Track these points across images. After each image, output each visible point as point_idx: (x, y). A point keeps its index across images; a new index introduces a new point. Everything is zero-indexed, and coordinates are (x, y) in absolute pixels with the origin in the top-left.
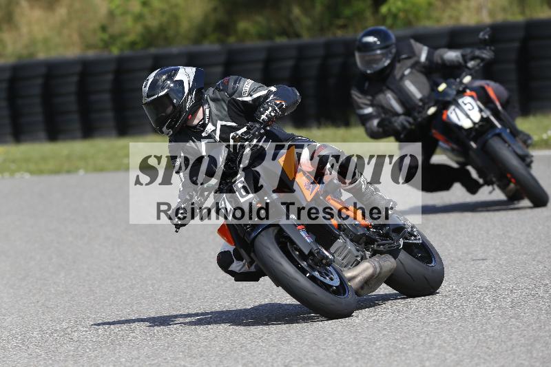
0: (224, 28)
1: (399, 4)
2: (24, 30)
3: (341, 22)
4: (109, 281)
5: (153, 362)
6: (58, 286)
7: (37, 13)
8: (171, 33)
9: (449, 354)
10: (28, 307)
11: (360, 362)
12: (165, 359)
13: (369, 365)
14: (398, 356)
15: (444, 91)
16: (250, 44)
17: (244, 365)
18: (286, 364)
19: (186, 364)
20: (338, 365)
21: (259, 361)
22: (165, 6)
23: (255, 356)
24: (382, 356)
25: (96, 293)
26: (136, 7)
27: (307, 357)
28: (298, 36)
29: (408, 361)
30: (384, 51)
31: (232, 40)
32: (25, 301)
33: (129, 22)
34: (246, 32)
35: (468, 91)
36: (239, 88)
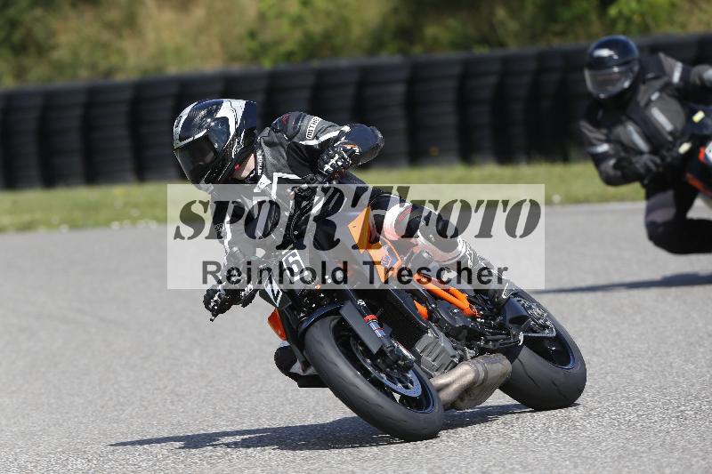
0: (407, 34)
1: (634, 5)
2: (151, 36)
3: (557, 28)
4: (257, 361)
5: (312, 467)
6: (192, 367)
7: (168, 16)
8: (338, 41)
9: (695, 459)
10: (153, 394)
11: (580, 468)
12: (328, 463)
13: (591, 472)
14: (629, 461)
15: (702, 121)
16: (441, 55)
17: (430, 470)
18: (484, 470)
19: (355, 469)
20: (551, 472)
21: (449, 465)
22: (331, 7)
23: (443, 459)
24: (609, 460)
25: (240, 377)
26: (294, 7)
27: (511, 461)
28: (502, 45)
29: (643, 468)
30: (623, 68)
31: (417, 50)
32: (149, 387)
33: (285, 27)
34: (436, 40)
36: (302, 128)
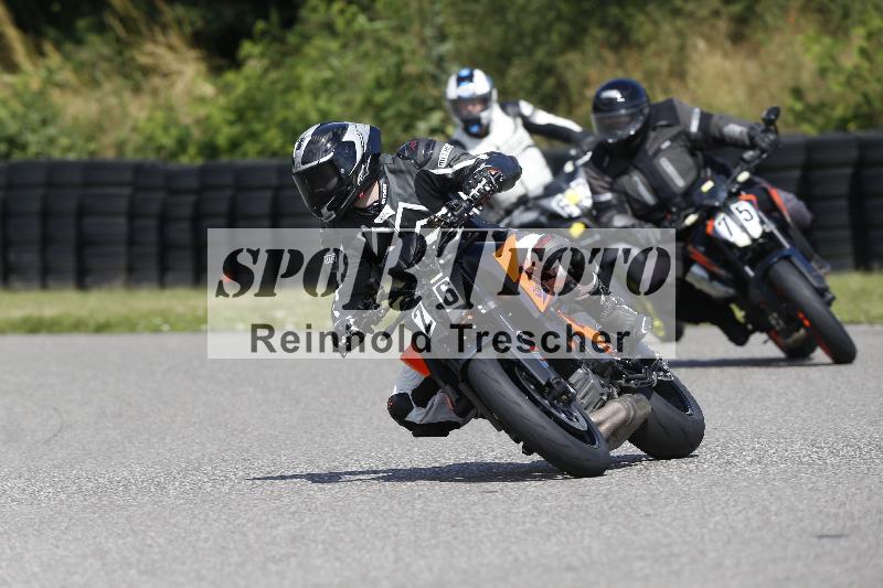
15: (709, 191)
35: (743, 193)
36: (434, 156)
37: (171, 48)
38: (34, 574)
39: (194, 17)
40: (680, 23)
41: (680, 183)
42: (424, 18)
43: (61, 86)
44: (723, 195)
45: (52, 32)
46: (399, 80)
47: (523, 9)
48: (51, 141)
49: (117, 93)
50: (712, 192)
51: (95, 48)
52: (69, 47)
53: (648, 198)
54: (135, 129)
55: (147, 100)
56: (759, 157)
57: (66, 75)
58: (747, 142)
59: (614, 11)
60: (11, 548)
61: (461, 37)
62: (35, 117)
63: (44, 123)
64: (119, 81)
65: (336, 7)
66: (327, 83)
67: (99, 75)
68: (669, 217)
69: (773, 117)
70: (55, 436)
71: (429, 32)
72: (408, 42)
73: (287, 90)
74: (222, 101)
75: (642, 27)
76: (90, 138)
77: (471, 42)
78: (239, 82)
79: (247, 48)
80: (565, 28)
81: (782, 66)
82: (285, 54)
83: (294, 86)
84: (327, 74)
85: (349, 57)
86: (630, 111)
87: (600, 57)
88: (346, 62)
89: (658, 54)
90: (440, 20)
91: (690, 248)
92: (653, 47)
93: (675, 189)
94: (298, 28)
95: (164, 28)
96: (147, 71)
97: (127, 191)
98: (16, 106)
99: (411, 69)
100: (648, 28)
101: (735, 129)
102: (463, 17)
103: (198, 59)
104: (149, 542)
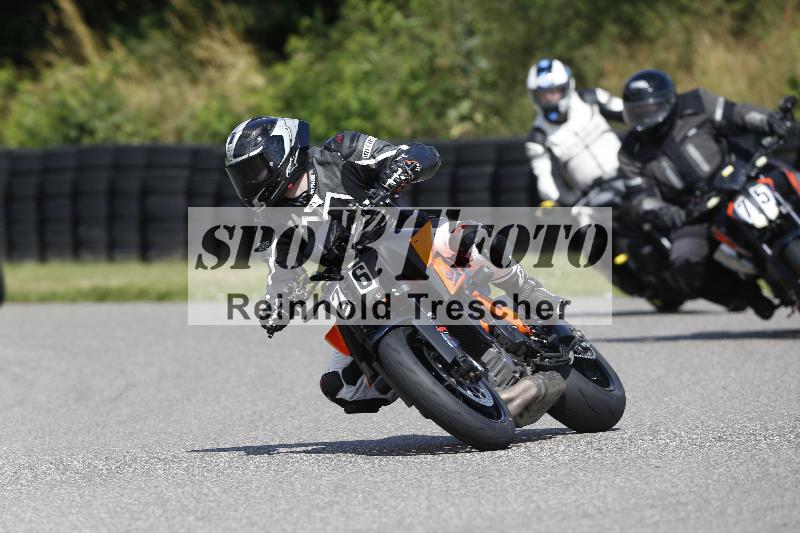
35: (762, 177)
36: (359, 148)
37: (225, 43)
38: (102, 519)
39: (247, 16)
40: (687, 20)
41: (706, 168)
42: (454, 14)
43: (126, 77)
44: (743, 179)
45: (118, 28)
46: (432, 71)
47: (545, 7)
48: (117, 127)
49: (177, 84)
50: (733, 176)
51: (157, 42)
52: (133, 42)
53: (675, 181)
54: (193, 117)
55: (203, 89)
56: (777, 143)
57: (131, 68)
58: (767, 128)
59: (627, 8)
60: (81, 496)
61: (488, 33)
62: (102, 105)
63: (111, 110)
64: (178, 73)
65: (375, 6)
66: (366, 75)
67: (160, 67)
68: (693, 200)
69: (789, 105)
70: (121, 394)
71: (459, 28)
72: (440, 37)
73: (330, 81)
74: (271, 91)
75: (651, 23)
76: (152, 125)
77: (497, 37)
78: (288, 74)
79: (294, 43)
80: (581, 24)
81: (779, 59)
82: (327, 49)
83: (336, 78)
84: (366, 66)
85: (387, 51)
86: (659, 100)
87: (614, 52)
88: (383, 56)
89: (667, 48)
90: (469, 17)
91: (714, 229)
92: (661, 42)
93: (701, 174)
94: (340, 24)
95: (219, 24)
96: (203, 64)
97: (185, 173)
98: (86, 95)
99: (443, 62)
100: (658, 24)
101: (756, 117)
102: (490, 14)
103: (249, 53)
104: (206, 491)
